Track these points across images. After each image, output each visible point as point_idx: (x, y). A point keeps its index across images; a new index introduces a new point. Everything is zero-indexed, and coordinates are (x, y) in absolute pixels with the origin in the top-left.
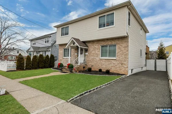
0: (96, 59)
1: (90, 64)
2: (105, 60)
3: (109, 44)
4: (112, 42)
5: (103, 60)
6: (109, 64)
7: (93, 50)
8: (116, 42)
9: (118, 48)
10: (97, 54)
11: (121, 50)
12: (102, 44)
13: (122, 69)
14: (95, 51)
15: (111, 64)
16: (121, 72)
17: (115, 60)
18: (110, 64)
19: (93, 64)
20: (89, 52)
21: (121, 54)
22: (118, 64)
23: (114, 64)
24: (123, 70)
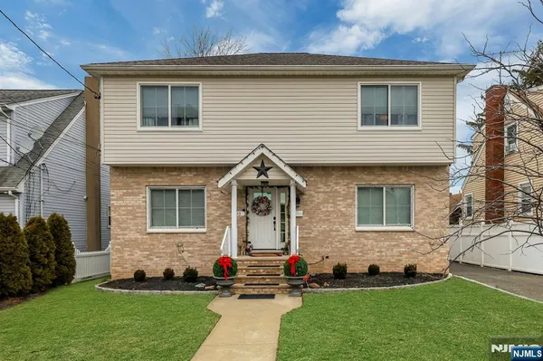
0: (339, 231)
1: (314, 250)
2: (375, 235)
3: (391, 181)
4: (401, 179)
5: (368, 235)
6: (390, 248)
7: (326, 201)
8: (411, 179)
9: (420, 196)
10: (344, 215)
11: (429, 205)
12: (363, 180)
13: (433, 260)
14: (334, 203)
15: (397, 246)
16: (431, 268)
17: (412, 234)
18: (394, 246)
19: (328, 250)
20: (307, 208)
21: (428, 215)
22: (422, 244)
23: (407, 245)
24: (438, 262)
